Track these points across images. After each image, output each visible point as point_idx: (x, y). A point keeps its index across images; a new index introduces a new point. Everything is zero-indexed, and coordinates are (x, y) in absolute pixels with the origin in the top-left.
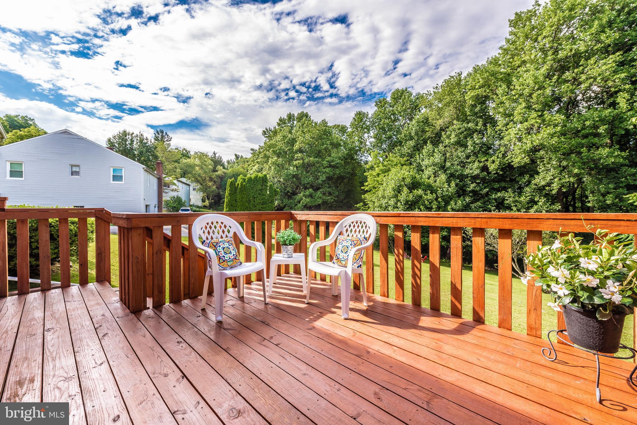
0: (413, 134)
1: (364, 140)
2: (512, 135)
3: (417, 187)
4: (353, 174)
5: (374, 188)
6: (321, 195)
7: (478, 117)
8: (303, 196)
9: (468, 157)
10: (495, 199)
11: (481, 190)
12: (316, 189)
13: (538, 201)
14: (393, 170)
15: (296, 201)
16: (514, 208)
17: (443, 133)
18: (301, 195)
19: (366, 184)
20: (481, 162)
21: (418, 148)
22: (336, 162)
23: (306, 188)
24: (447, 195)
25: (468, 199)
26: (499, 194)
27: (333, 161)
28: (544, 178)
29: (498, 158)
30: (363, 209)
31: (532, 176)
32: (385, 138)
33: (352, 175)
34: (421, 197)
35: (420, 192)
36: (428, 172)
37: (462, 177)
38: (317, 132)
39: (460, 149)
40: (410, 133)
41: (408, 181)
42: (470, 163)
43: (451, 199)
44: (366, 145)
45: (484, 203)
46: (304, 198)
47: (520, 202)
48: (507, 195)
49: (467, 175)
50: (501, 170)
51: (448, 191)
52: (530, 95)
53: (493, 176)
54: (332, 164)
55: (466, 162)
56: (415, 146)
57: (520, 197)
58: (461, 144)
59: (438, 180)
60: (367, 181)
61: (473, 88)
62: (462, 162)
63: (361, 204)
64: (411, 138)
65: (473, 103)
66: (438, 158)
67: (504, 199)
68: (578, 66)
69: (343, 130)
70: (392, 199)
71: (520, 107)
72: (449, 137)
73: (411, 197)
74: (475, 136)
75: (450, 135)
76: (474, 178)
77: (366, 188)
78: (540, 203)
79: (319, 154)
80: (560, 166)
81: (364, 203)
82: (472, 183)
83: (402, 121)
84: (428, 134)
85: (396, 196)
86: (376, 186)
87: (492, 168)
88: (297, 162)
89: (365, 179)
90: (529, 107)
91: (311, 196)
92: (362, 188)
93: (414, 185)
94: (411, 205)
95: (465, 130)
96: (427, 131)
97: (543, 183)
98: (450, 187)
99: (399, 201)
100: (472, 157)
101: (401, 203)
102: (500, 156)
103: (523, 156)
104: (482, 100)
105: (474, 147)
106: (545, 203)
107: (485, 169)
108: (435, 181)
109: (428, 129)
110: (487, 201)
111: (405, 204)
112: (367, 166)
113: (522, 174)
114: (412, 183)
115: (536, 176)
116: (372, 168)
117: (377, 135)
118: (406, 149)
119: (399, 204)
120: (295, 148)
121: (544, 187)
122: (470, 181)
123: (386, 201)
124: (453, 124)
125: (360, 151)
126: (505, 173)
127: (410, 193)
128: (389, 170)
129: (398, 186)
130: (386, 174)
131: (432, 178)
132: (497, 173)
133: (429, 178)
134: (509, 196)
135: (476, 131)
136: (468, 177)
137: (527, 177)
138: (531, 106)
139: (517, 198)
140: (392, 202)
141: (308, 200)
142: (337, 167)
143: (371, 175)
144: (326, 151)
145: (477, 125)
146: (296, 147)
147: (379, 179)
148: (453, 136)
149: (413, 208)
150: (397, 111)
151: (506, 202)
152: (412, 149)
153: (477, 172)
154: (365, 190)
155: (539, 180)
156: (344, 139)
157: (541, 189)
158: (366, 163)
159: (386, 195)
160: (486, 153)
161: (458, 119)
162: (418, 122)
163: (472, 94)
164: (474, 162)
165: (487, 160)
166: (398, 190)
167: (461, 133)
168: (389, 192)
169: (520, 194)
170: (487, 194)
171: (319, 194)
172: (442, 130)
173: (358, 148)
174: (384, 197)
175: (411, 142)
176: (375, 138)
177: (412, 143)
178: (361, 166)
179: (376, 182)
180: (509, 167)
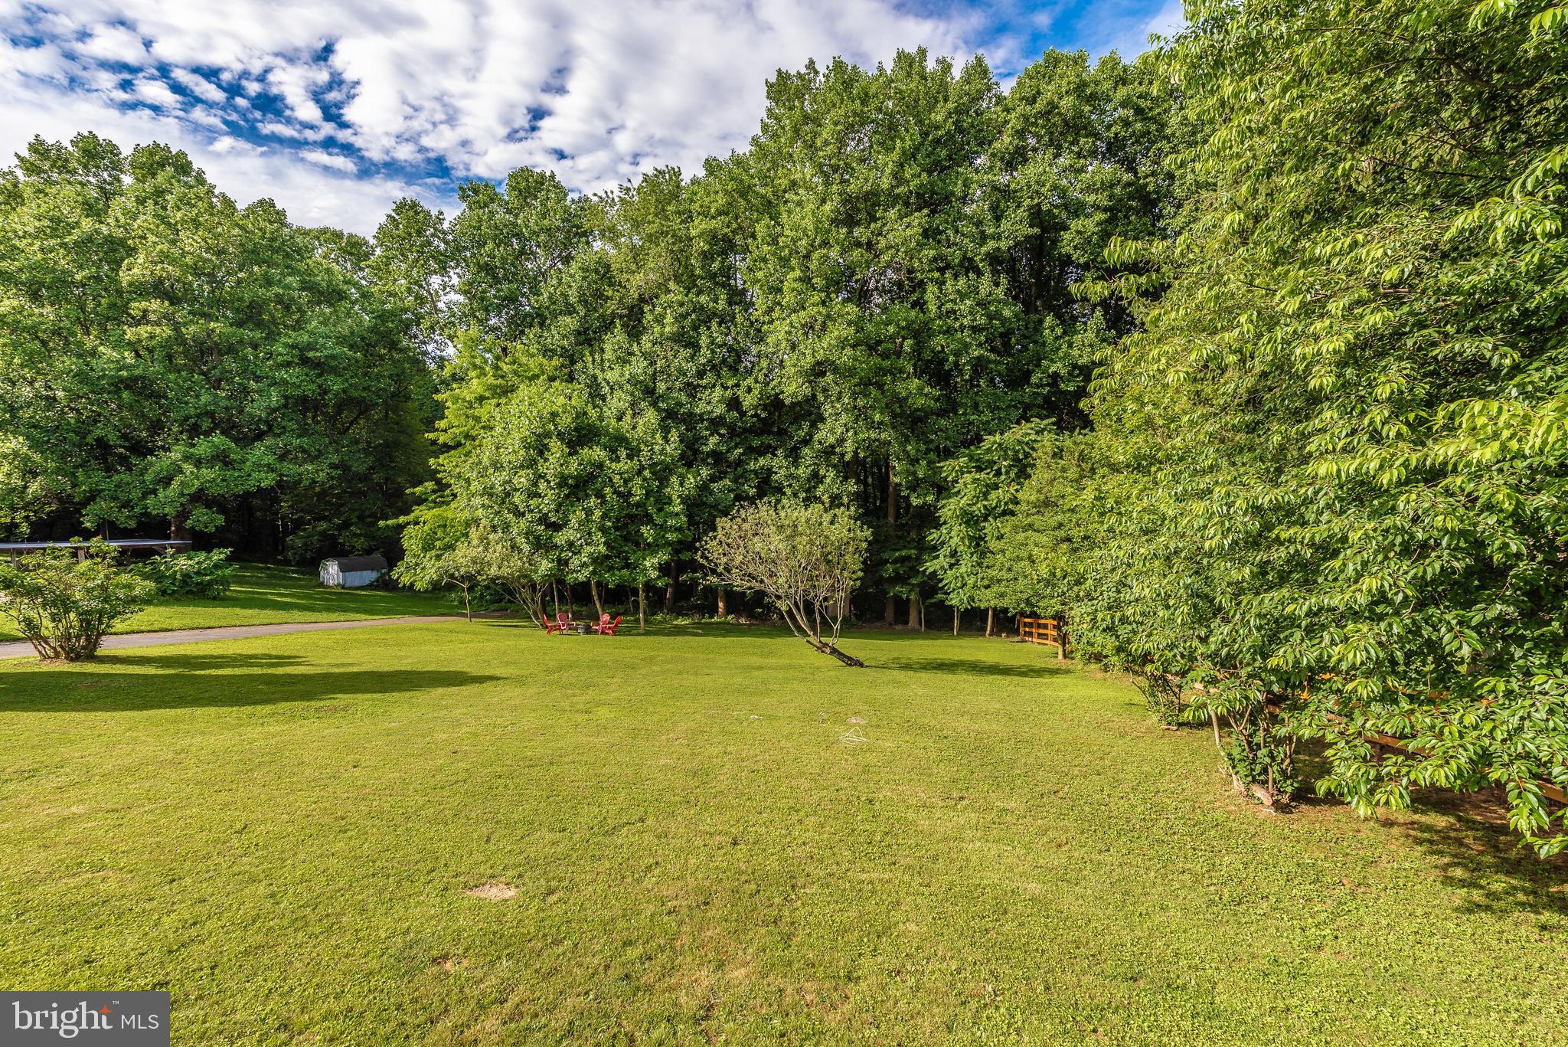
0: (572, 300)
1: (428, 291)
2: (781, 336)
3: (590, 440)
4: (400, 396)
5: (467, 436)
6: (269, 459)
7: (716, 284)
8: (186, 458)
9: (701, 374)
10: (755, 472)
11: (728, 451)
12: (248, 438)
13: (825, 477)
14: (524, 391)
15: (148, 477)
16: (788, 491)
17: (647, 308)
18: (175, 455)
19: (442, 424)
20: (726, 388)
21: (588, 338)
22: (326, 352)
23: (194, 431)
24: (661, 462)
25: (705, 472)
26: (762, 461)
27: (310, 347)
28: (832, 431)
29: (756, 381)
30: (434, 502)
31: (813, 425)
32: (495, 297)
33: (394, 395)
34: (601, 466)
35: (597, 453)
36: (618, 402)
37: (690, 420)
38: (236, 231)
39: (686, 353)
40: (565, 296)
41: (566, 421)
42: (705, 387)
43: (671, 472)
44: (437, 310)
45: (735, 481)
46: (188, 468)
47: (797, 478)
48: (775, 462)
49: (701, 415)
50: (764, 409)
51: (663, 452)
52: (807, 256)
53: (750, 421)
54: (311, 354)
55: (699, 386)
56: (579, 333)
57: (797, 468)
58: (686, 340)
59: (641, 422)
60: (442, 418)
61: (705, 214)
62: (689, 384)
63: (430, 485)
64: (570, 310)
65: (706, 248)
66: (638, 367)
67: (770, 471)
68: (875, 219)
69: (354, 249)
70: (522, 473)
71: (791, 276)
72: (660, 320)
73: (574, 467)
74: (714, 325)
75: (663, 316)
76: (716, 423)
77: (442, 438)
78: (828, 480)
79: (251, 314)
80: (855, 407)
81: (438, 482)
82: (712, 435)
83: (543, 260)
84: (611, 306)
85: (531, 464)
86: (473, 433)
87: (748, 401)
88: (144, 331)
89: (439, 410)
90: (806, 280)
91: (222, 459)
92: (431, 436)
93: (581, 435)
94: (576, 486)
95: (694, 311)
96: (608, 298)
97: (831, 440)
98: (667, 442)
99: (541, 476)
100: (709, 374)
101: (549, 482)
102: (761, 378)
103: (800, 381)
104: (724, 245)
105: (713, 352)
106: (833, 481)
107: (734, 404)
108: (634, 428)
109: (610, 293)
110: (742, 476)
111: (560, 485)
112: (447, 372)
113: (797, 420)
114: (576, 430)
115: (820, 425)
116: (458, 378)
117: (471, 284)
118: (557, 337)
119: (542, 485)
120: (125, 278)
121: (833, 447)
122: (707, 429)
123: (504, 475)
124: (668, 291)
125: (418, 325)
126: (770, 413)
127: (570, 454)
128: (513, 389)
129: (539, 436)
130: (503, 400)
131: (628, 418)
132: (756, 415)
133: (619, 419)
134: (778, 464)
135: (715, 314)
136: (702, 421)
137: (806, 425)
138: (810, 279)
139: (792, 470)
140: (522, 480)
141: (207, 473)
142: (334, 371)
143: (456, 399)
144: (287, 308)
145: (716, 301)
146: (135, 270)
147: (483, 412)
148: (669, 319)
149: (581, 494)
150: (527, 226)
151: (775, 477)
152: (572, 339)
153: (720, 410)
154: (441, 441)
155: (825, 435)
156: (364, 282)
157: (828, 451)
158: (441, 362)
159: (504, 459)
160: (734, 369)
161: (677, 279)
162: (585, 270)
163: (703, 226)
164: (714, 386)
165: (737, 385)
166: (539, 447)
167: (684, 316)
168: (513, 450)
169: (796, 463)
170: (739, 462)
171: (260, 452)
172: (642, 300)
173: (409, 315)
174: (497, 466)
175: (568, 319)
176: (465, 293)
177: (569, 322)
178: (423, 371)
179: (471, 422)
180: (774, 404)
